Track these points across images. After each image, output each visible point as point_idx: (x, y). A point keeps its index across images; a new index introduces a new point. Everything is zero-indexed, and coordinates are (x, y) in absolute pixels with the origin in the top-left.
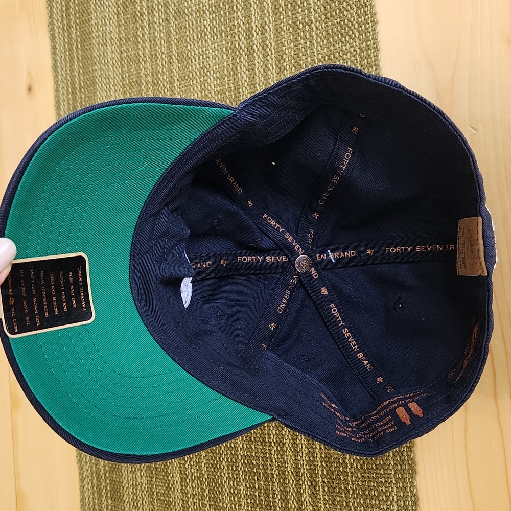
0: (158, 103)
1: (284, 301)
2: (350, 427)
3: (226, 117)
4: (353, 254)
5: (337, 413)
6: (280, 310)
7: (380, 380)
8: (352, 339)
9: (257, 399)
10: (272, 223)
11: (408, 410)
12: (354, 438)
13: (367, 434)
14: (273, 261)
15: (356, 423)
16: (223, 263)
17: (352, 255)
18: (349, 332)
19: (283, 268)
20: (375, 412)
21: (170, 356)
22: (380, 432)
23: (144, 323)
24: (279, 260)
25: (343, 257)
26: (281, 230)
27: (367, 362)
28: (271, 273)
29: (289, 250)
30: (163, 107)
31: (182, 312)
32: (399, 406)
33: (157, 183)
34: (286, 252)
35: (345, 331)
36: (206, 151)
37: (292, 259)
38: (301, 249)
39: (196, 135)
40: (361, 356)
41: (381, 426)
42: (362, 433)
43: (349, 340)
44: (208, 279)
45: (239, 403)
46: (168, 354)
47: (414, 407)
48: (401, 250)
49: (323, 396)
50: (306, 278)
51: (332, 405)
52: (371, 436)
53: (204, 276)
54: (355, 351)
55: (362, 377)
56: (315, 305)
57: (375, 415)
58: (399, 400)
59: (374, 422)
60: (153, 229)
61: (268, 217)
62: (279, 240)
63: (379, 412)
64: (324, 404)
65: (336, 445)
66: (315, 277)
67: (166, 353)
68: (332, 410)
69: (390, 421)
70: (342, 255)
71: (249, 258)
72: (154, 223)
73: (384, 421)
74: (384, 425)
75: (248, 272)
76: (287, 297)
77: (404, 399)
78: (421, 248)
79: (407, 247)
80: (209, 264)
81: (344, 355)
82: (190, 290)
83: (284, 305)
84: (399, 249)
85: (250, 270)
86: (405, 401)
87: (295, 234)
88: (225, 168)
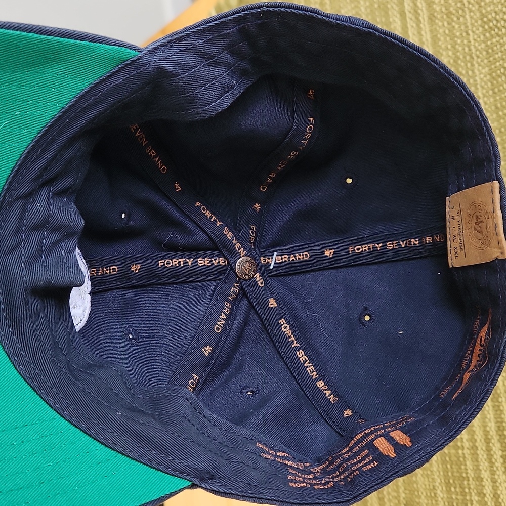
0: (17, 30)
1: (223, 316)
2: (312, 472)
3: (127, 60)
4: (306, 256)
5: (287, 462)
6: (218, 329)
7: (348, 413)
8: (309, 363)
9: (171, 458)
10: (207, 213)
11: (391, 440)
12: (318, 485)
13: (337, 476)
14: (207, 264)
15: (322, 467)
16: (135, 268)
17: (305, 258)
18: (305, 354)
19: (221, 273)
20: (346, 450)
21: (42, 398)
22: (355, 471)
23: (6, 352)
24: (215, 263)
25: (293, 260)
26: (218, 224)
27: (330, 392)
28: (205, 281)
29: (228, 250)
30: (25, 38)
31: (70, 334)
32: (377, 437)
33: (25, 151)
34: (225, 252)
35: (300, 354)
36: (101, 108)
37: (232, 261)
38: (242, 249)
39: (83, 84)
40: (321, 385)
41: (355, 464)
42: (331, 477)
43: (305, 365)
44: (113, 289)
45: (143, 463)
46: (39, 395)
47: (398, 435)
48: (369, 248)
49: (261, 446)
50: (249, 285)
51: (278, 454)
52: (342, 477)
53: (107, 286)
54: (313, 378)
55: (324, 411)
56: (262, 321)
57: (347, 452)
58: (376, 430)
59: (345, 461)
60: (22, 217)
61: (201, 206)
62: (217, 236)
63: (351, 449)
64: (264, 456)
65: (292, 501)
66: (260, 285)
67: (37, 393)
68: (279, 460)
69: (368, 456)
70: (292, 257)
71: (174, 262)
72: (24, 210)
73: (359, 458)
74: (360, 462)
75: (175, 281)
76: (227, 311)
77: (384, 428)
78: (392, 244)
79: (376, 245)
80: (114, 270)
81: (299, 384)
82: (88, 305)
83: (223, 322)
84: (365, 248)
85: (177, 277)
86: (385, 431)
87: (235, 230)
88: (143, 137)
